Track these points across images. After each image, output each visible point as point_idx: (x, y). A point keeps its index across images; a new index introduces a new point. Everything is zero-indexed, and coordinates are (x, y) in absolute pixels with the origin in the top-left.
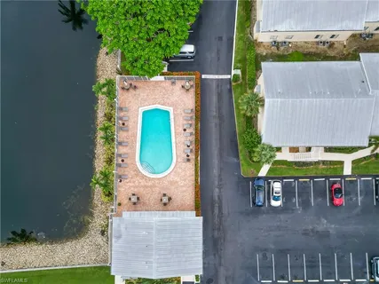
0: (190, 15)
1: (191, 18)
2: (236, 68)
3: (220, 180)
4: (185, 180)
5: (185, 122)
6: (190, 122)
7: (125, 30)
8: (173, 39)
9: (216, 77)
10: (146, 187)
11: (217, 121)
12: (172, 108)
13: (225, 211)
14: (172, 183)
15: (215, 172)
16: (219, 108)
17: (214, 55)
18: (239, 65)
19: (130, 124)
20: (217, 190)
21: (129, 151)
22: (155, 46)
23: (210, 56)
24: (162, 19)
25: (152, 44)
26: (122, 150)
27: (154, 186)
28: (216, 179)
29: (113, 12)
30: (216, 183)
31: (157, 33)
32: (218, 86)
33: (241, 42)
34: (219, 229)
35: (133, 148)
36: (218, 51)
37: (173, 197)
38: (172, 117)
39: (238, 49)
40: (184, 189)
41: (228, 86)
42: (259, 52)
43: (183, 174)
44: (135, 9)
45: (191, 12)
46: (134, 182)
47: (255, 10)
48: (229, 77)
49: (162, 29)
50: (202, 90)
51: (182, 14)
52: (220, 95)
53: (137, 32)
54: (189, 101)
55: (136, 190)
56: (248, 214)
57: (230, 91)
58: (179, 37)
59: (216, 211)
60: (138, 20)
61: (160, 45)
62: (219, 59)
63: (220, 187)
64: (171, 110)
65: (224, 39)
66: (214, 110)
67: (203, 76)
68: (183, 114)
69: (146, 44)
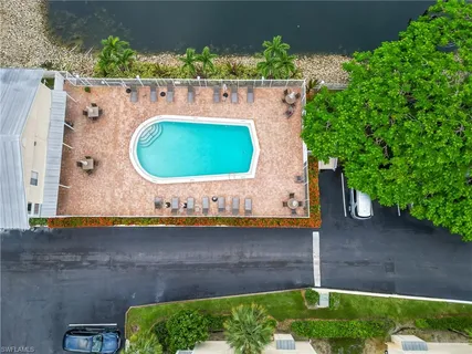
0: (426, 207)
1: (420, 209)
2: (332, 298)
3: (125, 265)
4: (124, 199)
5: (229, 199)
6: (228, 208)
7: (382, 85)
8: (375, 175)
9: (316, 259)
10: (116, 131)
11: (234, 260)
12: (253, 176)
13: (66, 274)
14: (120, 177)
15: (140, 257)
16: (256, 265)
17: (358, 254)
18: (337, 303)
19: (226, 106)
20: (106, 259)
21: (178, 104)
22: (359, 142)
23: (356, 249)
24: (409, 151)
25: (362, 137)
26: (181, 94)
27: (116, 145)
28: (127, 258)
29: (413, 61)
30: (119, 258)
31: (383, 144)
32: (299, 262)
33: (385, 309)
34: (35, 262)
35: (184, 111)
36: (366, 263)
37: (95, 179)
38: (239, 176)
39: (372, 302)
40: (108, 199)
41: (298, 282)
42: (367, 345)
43: (135, 196)
44: (420, 98)
45: (432, 210)
46: (125, 112)
47: (453, 340)
48: (318, 283)
49: (391, 155)
50: (288, 230)
51: (424, 192)
52: (281, 264)
53: (380, 106)
54: (268, 207)
55: (111, 116)
56: (57, 318)
57: (290, 285)
58: (379, 185)
59: (68, 258)
60: (402, 106)
61: (363, 151)
62: (351, 264)
63: (111, 264)
64: (251, 174)
65: (390, 276)
66: (254, 255)
67: (316, 235)
68: (243, 197)
69: (360, 126)
